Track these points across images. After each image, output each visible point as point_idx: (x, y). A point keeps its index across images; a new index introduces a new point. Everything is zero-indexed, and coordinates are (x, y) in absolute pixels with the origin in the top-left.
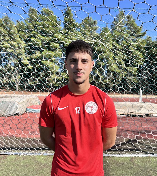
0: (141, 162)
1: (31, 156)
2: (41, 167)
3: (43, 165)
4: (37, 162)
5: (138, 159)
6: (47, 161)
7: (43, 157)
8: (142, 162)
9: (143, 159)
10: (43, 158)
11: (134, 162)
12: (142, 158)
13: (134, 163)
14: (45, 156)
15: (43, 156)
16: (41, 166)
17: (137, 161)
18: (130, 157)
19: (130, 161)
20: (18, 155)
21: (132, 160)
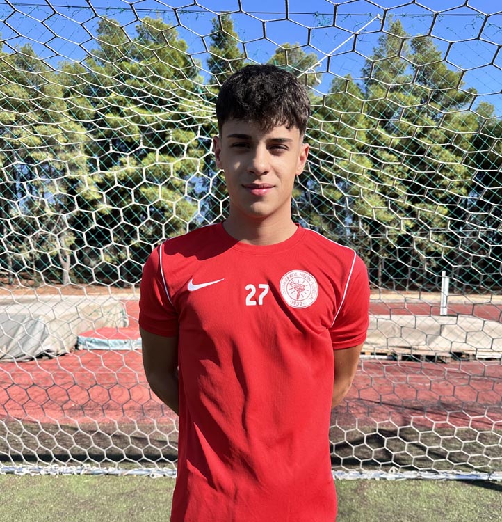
0: (389, 494)
1: (53, 478)
2: (72, 508)
3: (81, 501)
4: (66, 492)
5: (381, 486)
6: (96, 490)
7: (87, 479)
8: (389, 496)
9: (397, 485)
10: (88, 483)
11: (365, 494)
12: (395, 483)
13: (364, 497)
14: (95, 478)
15: (91, 476)
16: (73, 506)
17: (375, 492)
18: (358, 480)
19: (353, 492)
20: (15, 473)
21: (360, 490)
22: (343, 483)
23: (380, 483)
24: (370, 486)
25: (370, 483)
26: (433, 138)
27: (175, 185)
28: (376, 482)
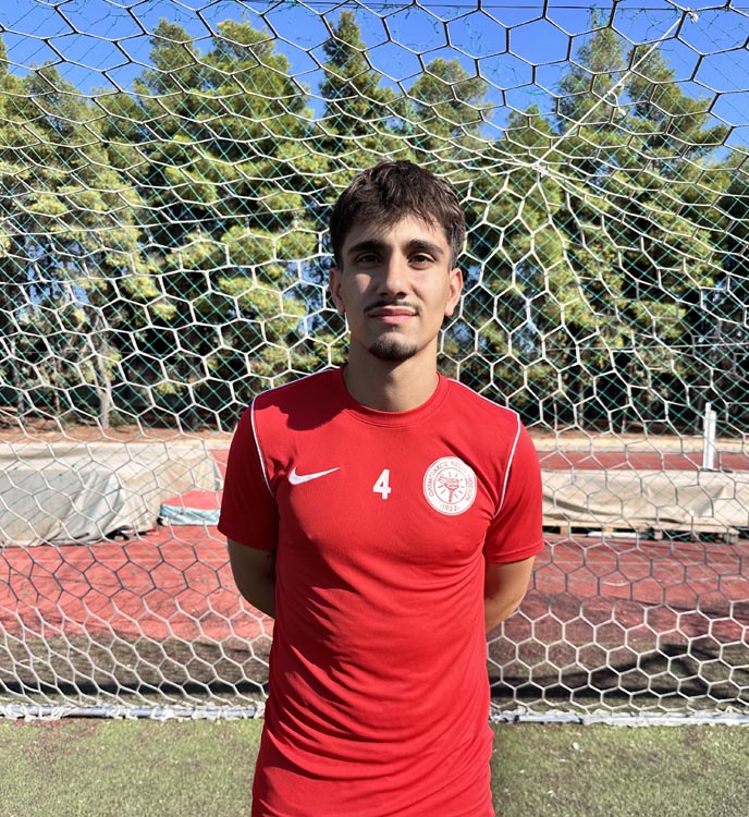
1: (212, 724)
5: (721, 735)
11: (704, 748)
12: (741, 730)
13: (704, 753)
17: (717, 745)
18: (683, 725)
19: (683, 745)
20: (153, 717)
21: (694, 741)
22: (663, 732)
23: (719, 731)
24: (705, 735)
25: (703, 731)
26: (664, 202)
27: (271, 276)
28: (711, 729)
